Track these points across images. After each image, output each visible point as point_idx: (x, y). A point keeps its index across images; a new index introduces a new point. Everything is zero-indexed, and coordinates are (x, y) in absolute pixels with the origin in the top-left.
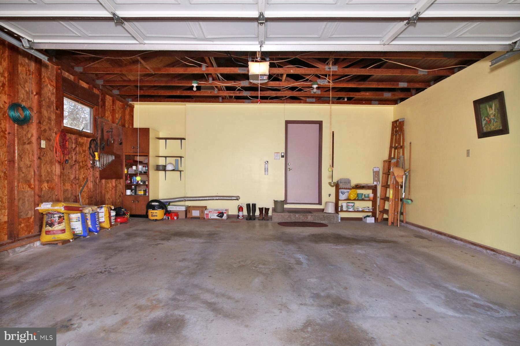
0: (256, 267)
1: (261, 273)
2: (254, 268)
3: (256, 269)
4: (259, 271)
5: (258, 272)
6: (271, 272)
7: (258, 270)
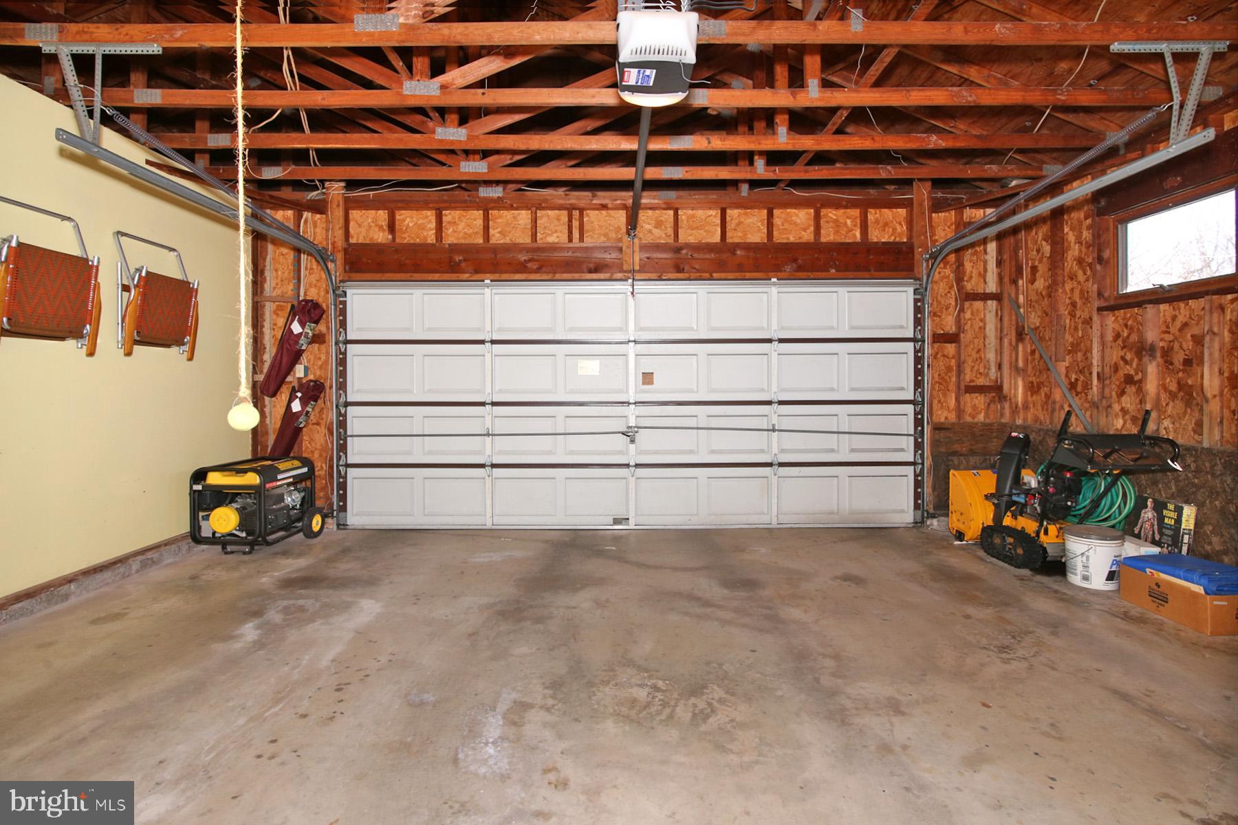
0: (655, 688)
1: (640, 669)
2: (660, 684)
3: (654, 681)
4: (646, 675)
5: (646, 670)
6: (613, 670)
7: (650, 677)
